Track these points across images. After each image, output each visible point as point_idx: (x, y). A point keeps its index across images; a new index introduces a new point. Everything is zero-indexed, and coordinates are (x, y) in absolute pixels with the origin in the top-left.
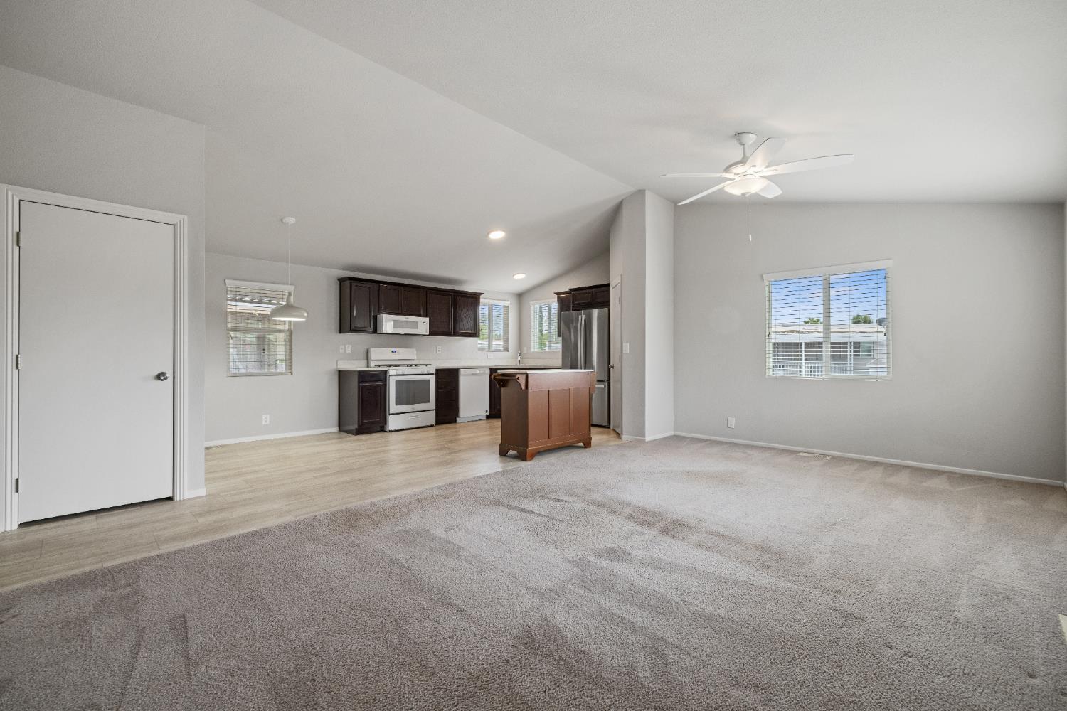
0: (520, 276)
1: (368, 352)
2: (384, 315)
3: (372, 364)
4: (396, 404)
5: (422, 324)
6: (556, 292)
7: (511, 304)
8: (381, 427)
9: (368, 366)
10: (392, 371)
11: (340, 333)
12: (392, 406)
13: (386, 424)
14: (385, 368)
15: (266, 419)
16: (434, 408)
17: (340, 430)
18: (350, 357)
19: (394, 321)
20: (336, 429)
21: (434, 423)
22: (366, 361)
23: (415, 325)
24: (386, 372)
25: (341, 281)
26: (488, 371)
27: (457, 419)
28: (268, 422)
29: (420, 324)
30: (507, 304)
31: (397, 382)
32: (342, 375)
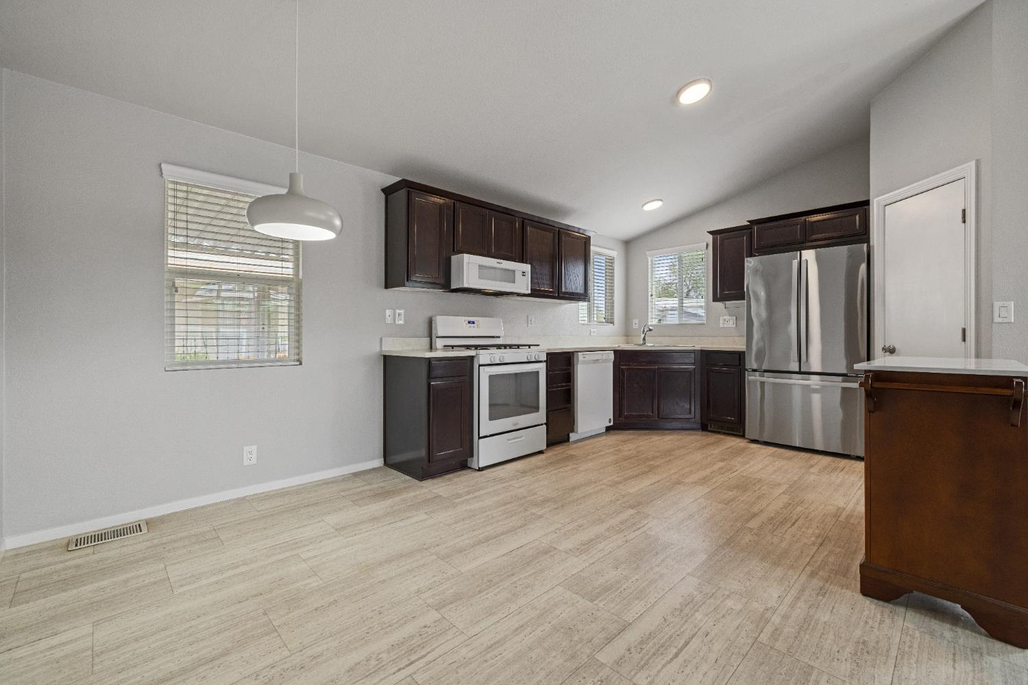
0: (656, 205)
1: (430, 323)
2: (466, 256)
3: (439, 343)
4: (490, 420)
5: (521, 275)
6: (709, 230)
7: (615, 253)
8: (461, 462)
9: (431, 348)
10: (484, 357)
11: (386, 287)
12: (485, 424)
13: (472, 456)
14: (472, 353)
15: (250, 454)
16: (544, 421)
17: (386, 463)
18: (401, 332)
19: (480, 266)
20: (378, 462)
21: (544, 447)
22: (427, 340)
23: (510, 276)
24: (472, 358)
25: (388, 191)
26: (612, 356)
27: (571, 435)
28: (254, 461)
29: (518, 275)
30: (614, 254)
31: (490, 377)
32: (390, 363)
